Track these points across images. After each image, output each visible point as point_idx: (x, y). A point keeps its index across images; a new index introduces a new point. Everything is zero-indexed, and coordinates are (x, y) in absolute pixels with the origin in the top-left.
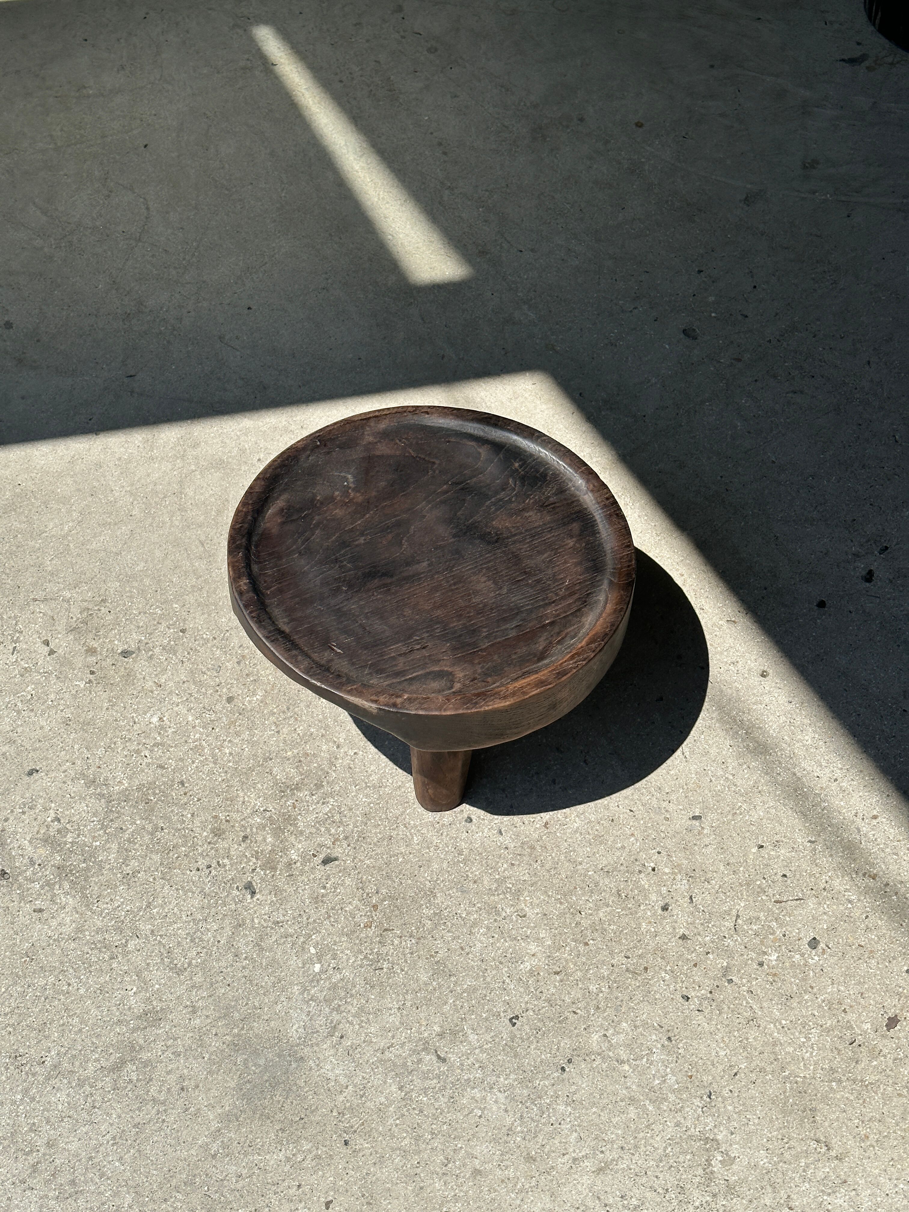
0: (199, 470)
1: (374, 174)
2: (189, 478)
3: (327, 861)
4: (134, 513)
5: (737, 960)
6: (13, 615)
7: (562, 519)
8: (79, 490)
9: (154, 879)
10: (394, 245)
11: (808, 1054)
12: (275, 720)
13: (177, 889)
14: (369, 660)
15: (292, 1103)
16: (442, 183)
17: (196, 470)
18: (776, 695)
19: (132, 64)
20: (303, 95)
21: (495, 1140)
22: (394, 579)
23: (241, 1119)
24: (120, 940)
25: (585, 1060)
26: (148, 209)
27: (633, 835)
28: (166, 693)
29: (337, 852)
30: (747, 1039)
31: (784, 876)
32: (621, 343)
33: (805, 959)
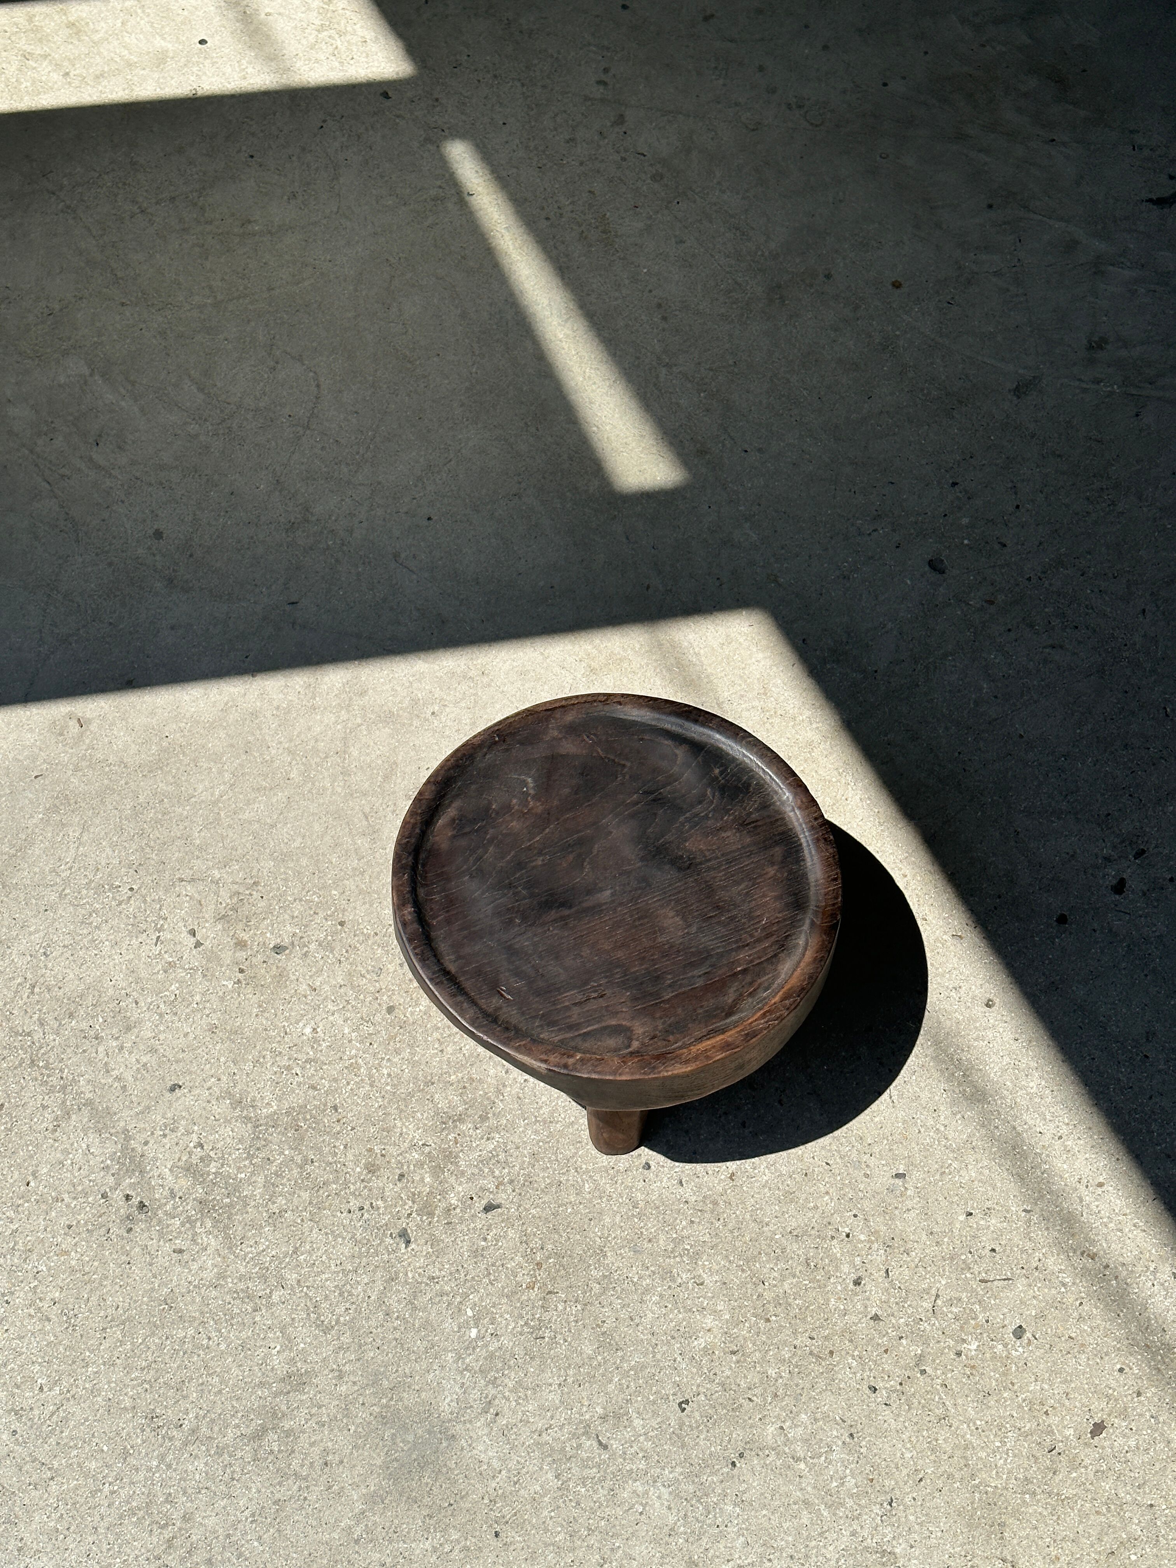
0: (365, 724)
1: (580, 345)
2: (354, 734)
3: (489, 1208)
4: (292, 776)
5: (933, 1346)
6: (157, 897)
7: (764, 841)
8: (232, 746)
9: (302, 1220)
10: (599, 440)
11: (1002, 1461)
12: (439, 1037)
13: (327, 1234)
14: (541, 1010)
15: (441, 1486)
16: (659, 358)
17: (362, 724)
18: (1001, 1030)
19: (305, 191)
20: (502, 236)
21: (656, 1541)
22: (573, 910)
23: (386, 1501)
24: (264, 1290)
25: (758, 1455)
26: (318, 386)
27: (827, 1193)
28: (321, 998)
29: (501, 1198)
30: (937, 1440)
31: (993, 1250)
32: (855, 576)
33: (1008, 1351)
